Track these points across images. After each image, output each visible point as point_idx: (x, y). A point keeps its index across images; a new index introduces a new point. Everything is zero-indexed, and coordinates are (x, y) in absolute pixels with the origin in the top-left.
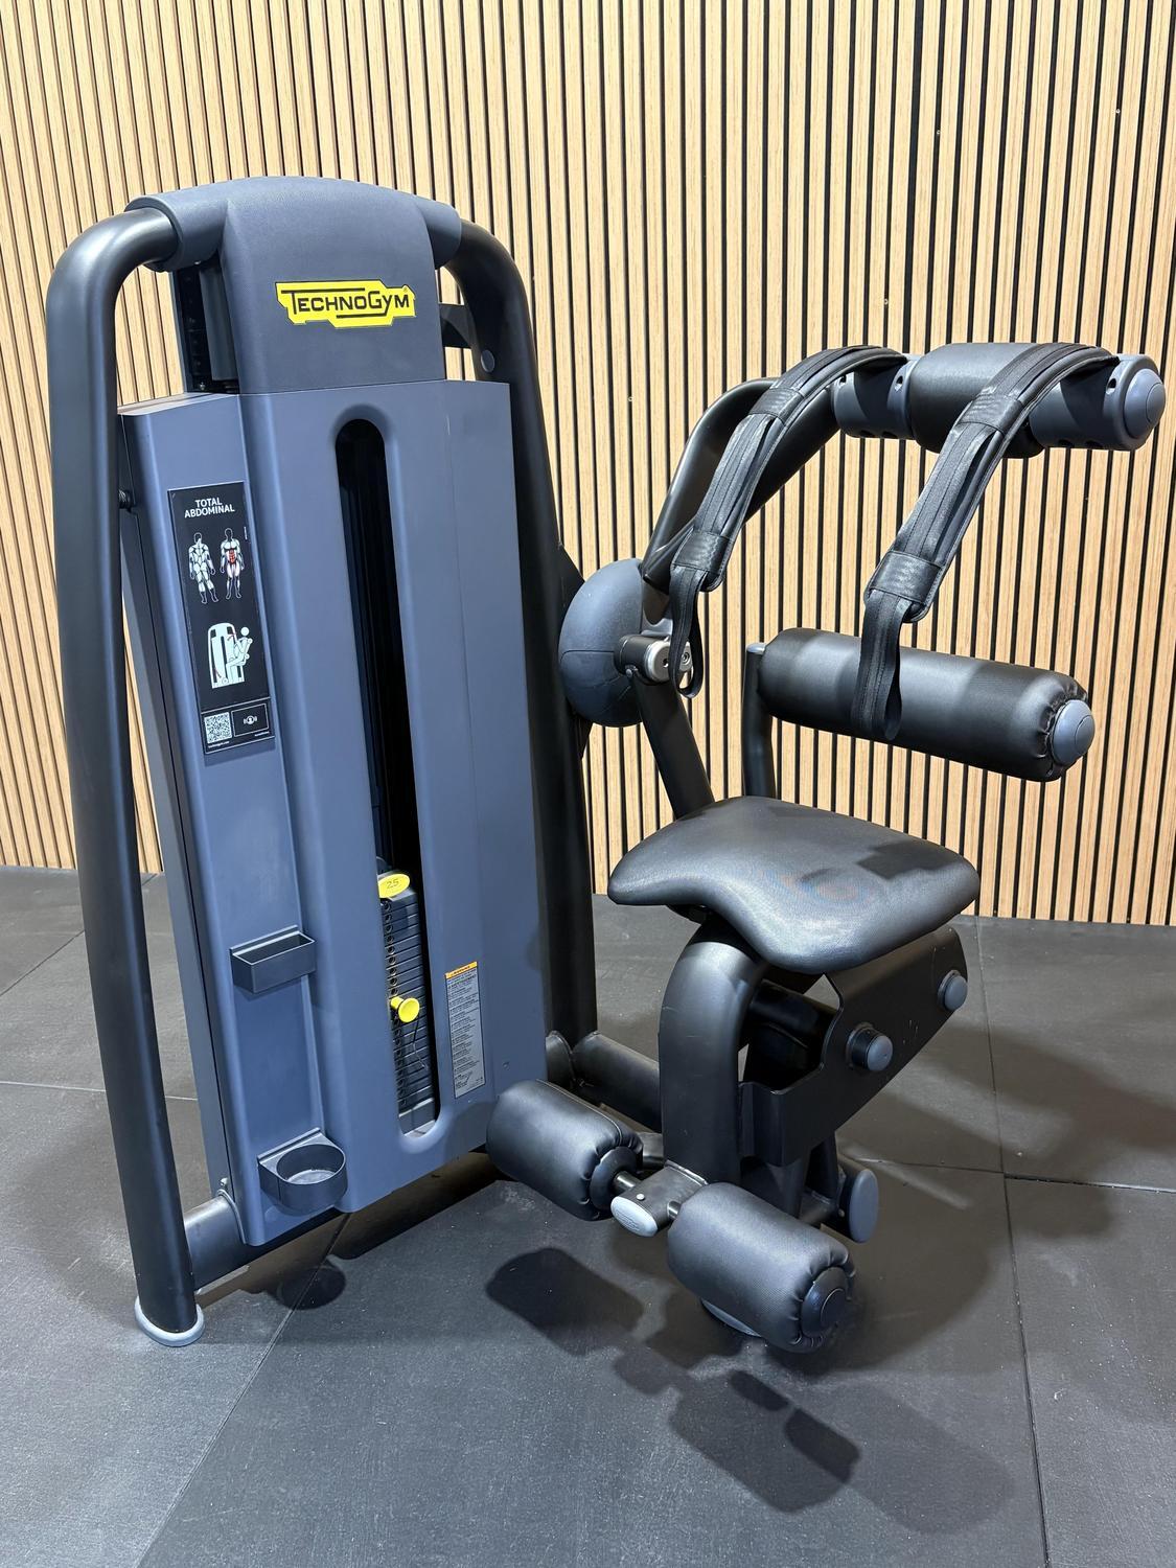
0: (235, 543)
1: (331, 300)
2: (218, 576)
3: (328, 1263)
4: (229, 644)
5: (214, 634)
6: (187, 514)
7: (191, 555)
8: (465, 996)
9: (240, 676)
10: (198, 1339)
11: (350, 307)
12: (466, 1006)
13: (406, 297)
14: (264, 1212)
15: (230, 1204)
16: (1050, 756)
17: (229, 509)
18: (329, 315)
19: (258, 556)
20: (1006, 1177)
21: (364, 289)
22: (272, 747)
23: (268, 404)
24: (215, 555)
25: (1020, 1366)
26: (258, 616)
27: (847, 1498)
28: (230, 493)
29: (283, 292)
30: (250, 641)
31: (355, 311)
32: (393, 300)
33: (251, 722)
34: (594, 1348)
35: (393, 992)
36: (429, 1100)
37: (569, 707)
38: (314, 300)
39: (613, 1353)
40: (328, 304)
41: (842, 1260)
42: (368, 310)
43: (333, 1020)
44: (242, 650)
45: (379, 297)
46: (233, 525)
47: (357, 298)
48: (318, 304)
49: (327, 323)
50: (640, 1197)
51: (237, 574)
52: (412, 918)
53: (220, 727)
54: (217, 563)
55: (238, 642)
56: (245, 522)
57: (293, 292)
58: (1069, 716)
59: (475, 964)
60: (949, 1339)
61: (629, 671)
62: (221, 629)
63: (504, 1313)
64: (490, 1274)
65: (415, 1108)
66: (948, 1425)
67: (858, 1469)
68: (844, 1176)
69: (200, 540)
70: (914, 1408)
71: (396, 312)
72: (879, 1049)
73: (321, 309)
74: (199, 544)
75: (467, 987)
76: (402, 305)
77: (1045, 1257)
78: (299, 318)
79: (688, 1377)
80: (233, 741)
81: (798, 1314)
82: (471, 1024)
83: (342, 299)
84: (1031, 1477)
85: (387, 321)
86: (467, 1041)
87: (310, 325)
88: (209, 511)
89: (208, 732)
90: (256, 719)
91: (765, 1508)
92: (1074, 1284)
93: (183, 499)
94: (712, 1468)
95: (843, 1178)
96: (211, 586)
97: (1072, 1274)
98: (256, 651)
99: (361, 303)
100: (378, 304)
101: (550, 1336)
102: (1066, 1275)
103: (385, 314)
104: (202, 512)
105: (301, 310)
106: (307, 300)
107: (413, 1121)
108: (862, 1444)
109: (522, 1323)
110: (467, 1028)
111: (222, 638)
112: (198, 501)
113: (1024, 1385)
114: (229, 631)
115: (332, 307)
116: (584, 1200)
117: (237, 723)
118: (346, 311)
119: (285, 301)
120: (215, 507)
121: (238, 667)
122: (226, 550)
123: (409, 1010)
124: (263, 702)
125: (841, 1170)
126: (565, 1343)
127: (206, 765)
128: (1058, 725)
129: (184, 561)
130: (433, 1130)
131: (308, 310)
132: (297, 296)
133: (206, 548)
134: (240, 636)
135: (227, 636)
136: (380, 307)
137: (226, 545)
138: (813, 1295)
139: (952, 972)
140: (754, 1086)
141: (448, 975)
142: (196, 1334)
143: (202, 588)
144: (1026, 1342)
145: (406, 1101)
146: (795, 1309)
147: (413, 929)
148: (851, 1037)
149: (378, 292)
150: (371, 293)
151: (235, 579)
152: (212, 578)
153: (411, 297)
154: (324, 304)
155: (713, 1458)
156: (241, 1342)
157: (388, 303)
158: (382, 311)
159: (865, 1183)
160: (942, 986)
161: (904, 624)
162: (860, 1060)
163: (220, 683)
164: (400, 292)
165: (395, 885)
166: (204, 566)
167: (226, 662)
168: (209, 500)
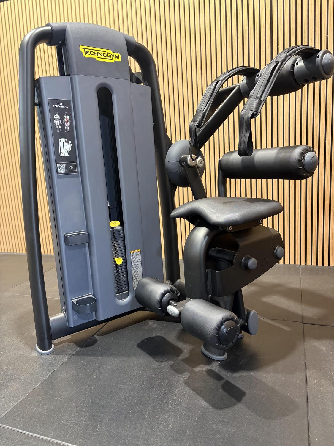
0: (68, 117)
1: (96, 53)
2: (62, 125)
3: (94, 337)
4: (65, 145)
5: (61, 141)
6: (53, 106)
7: (54, 118)
8: (136, 259)
9: (68, 154)
10: (51, 353)
11: (102, 56)
12: (137, 262)
13: (118, 56)
14: (73, 317)
15: (65, 315)
16: (304, 168)
17: (66, 107)
18: (96, 57)
19: (74, 120)
20: (303, 323)
21: (106, 52)
22: (78, 177)
23: (77, 78)
24: (62, 119)
25: (305, 373)
26: (74, 138)
27: (239, 407)
28: (67, 102)
29: (82, 48)
30: (72, 145)
31: (103, 57)
32: (114, 56)
33: (71, 168)
34: (165, 361)
35: (116, 256)
36: (127, 292)
37: (170, 180)
38: (91, 52)
39: (171, 362)
40: (95, 54)
41: (234, 318)
42: (107, 57)
43: (95, 259)
44: (69, 147)
45: (110, 54)
46: (68, 112)
47: (104, 54)
48: (92, 53)
49: (95, 59)
50: (175, 305)
51: (68, 125)
52: (121, 235)
53: (62, 168)
54: (62, 121)
55: (68, 144)
56: (71, 112)
57: (85, 49)
58: (309, 156)
59: (140, 250)
60: (280, 364)
61: (183, 164)
62: (63, 140)
63: (140, 351)
64: (140, 341)
65: (122, 293)
66: (277, 388)
67: (245, 399)
68: (247, 312)
69: (57, 114)
70: (266, 382)
71: (115, 59)
72: (252, 262)
73: (93, 55)
74: (57, 115)
75: (137, 257)
76: (117, 58)
77: (315, 344)
78: (86, 56)
79: (193, 370)
80: (66, 172)
81: (218, 334)
82: (139, 268)
83: (99, 53)
84: (305, 404)
85: (113, 61)
86: (137, 273)
87: (90, 58)
88: (60, 106)
89: (58, 169)
90: (73, 167)
91: (211, 408)
92: (324, 351)
93: (53, 102)
94: (195, 395)
95: (246, 313)
96: (60, 127)
97: (324, 349)
98: (73, 148)
99: (105, 55)
100: (110, 56)
101: (152, 357)
102: (322, 349)
103: (112, 59)
104: (58, 106)
105: (87, 54)
106: (89, 51)
107: (121, 297)
108: (247, 392)
109: (145, 353)
110: (138, 269)
111: (63, 142)
112: (57, 103)
113: (305, 378)
114: (65, 141)
115: (96, 55)
116: (160, 308)
117: (67, 167)
118: (100, 56)
119: (82, 51)
120: (62, 106)
121: (68, 152)
122: (65, 118)
123: (119, 261)
124: (75, 163)
125: (246, 310)
126: (157, 359)
127: (58, 178)
128: (306, 158)
129: (52, 120)
130: (126, 300)
131: (89, 54)
132: (86, 50)
133: (59, 116)
134: (68, 143)
135: (64, 142)
136: (110, 57)
137: (65, 117)
138: (224, 329)
139: (279, 246)
140: (211, 270)
141: (131, 252)
142: (50, 352)
143: (57, 127)
144: (307, 367)
145: (119, 290)
146: (217, 331)
147: (122, 239)
148: (243, 259)
149: (110, 53)
150: (108, 53)
151: (67, 127)
152: (61, 125)
153: (120, 56)
154: (94, 53)
155: (196, 392)
156: (63, 355)
157: (113, 56)
158: (111, 58)
159: (253, 314)
160: (276, 250)
161: (251, 119)
162: (246, 267)
163: (62, 155)
164: (117, 55)
165: (116, 224)
166: (58, 121)
167: (64, 150)
168: (60, 103)
